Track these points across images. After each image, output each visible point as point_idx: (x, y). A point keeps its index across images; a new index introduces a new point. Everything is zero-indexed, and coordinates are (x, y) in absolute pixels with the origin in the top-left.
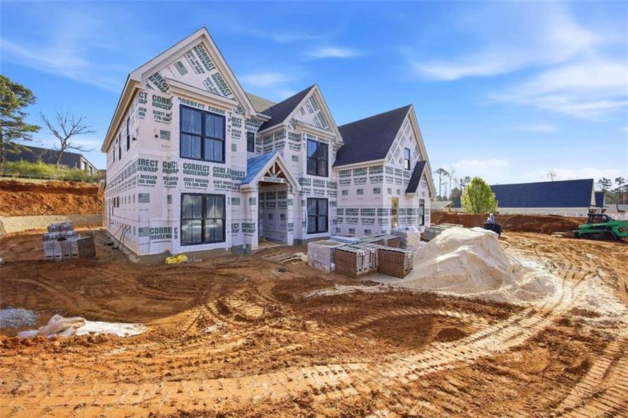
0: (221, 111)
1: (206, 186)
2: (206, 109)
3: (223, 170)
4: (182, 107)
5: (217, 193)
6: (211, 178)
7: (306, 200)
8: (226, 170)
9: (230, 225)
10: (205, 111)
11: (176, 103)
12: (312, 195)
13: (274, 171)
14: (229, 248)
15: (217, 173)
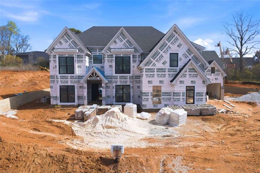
0: (72, 55)
1: (68, 83)
2: (67, 56)
3: (73, 76)
4: (59, 57)
5: (72, 85)
6: (69, 80)
7: (115, 86)
8: (75, 76)
9: (77, 96)
10: (66, 57)
11: (57, 56)
12: (119, 84)
13: (94, 75)
14: (76, 105)
15: (72, 78)
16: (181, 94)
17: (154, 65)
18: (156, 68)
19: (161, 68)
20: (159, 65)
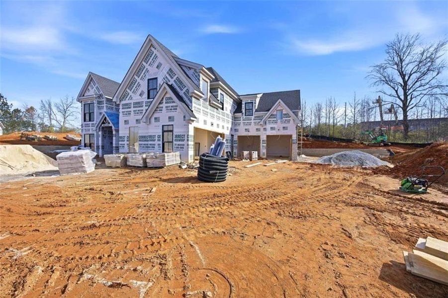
16: (156, 138)
17: (131, 98)
18: (132, 102)
19: (138, 101)
20: (136, 98)
